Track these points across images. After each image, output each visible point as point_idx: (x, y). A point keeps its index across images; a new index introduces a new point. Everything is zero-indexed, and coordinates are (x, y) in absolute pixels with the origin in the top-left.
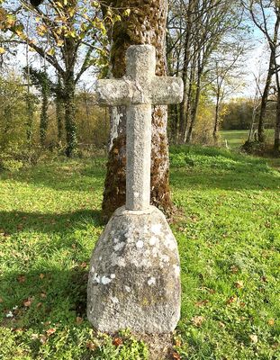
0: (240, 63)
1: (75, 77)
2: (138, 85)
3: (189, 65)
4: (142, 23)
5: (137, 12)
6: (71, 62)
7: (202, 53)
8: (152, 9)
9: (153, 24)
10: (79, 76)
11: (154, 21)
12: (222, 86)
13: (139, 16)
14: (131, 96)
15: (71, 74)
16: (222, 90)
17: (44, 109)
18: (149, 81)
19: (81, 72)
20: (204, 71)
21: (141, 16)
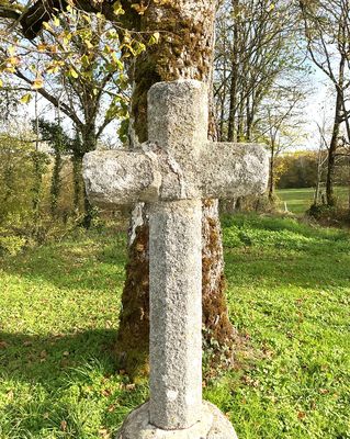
0: (298, 110)
1: (97, 131)
2: (172, 162)
3: (236, 115)
4: (178, 55)
5: (170, 39)
6: (91, 112)
7: (251, 100)
8: (192, 35)
9: (194, 57)
10: (101, 129)
11: (197, 52)
12: (277, 138)
13: (173, 45)
14: (157, 184)
15: (92, 127)
16: (277, 142)
17: (57, 170)
18: (196, 153)
19: (104, 125)
20: (254, 121)
21: (177, 46)
